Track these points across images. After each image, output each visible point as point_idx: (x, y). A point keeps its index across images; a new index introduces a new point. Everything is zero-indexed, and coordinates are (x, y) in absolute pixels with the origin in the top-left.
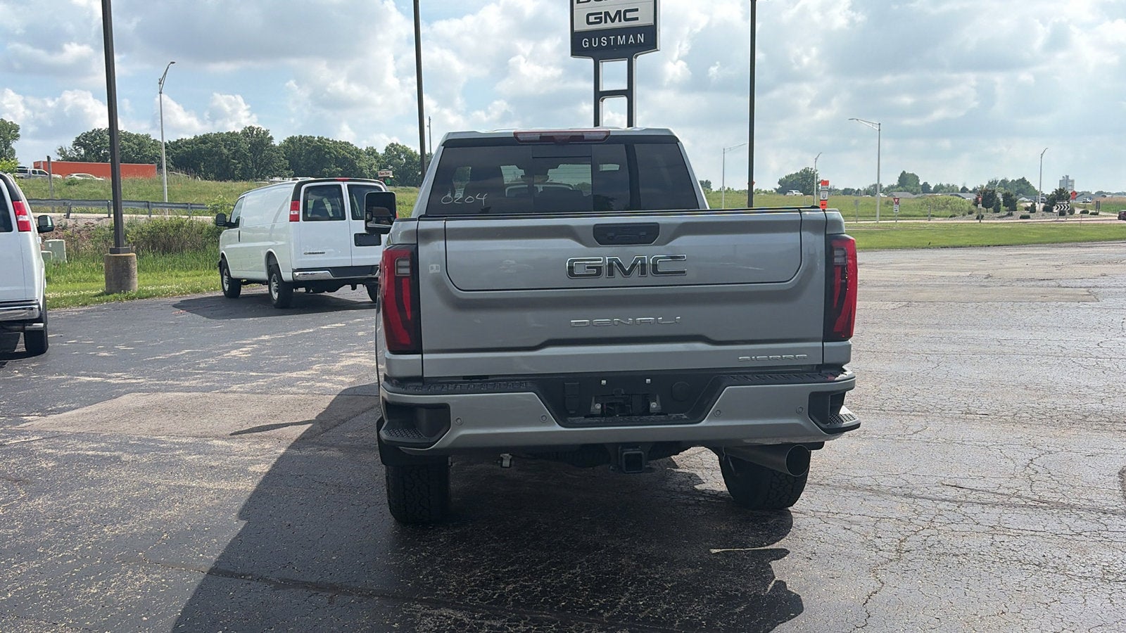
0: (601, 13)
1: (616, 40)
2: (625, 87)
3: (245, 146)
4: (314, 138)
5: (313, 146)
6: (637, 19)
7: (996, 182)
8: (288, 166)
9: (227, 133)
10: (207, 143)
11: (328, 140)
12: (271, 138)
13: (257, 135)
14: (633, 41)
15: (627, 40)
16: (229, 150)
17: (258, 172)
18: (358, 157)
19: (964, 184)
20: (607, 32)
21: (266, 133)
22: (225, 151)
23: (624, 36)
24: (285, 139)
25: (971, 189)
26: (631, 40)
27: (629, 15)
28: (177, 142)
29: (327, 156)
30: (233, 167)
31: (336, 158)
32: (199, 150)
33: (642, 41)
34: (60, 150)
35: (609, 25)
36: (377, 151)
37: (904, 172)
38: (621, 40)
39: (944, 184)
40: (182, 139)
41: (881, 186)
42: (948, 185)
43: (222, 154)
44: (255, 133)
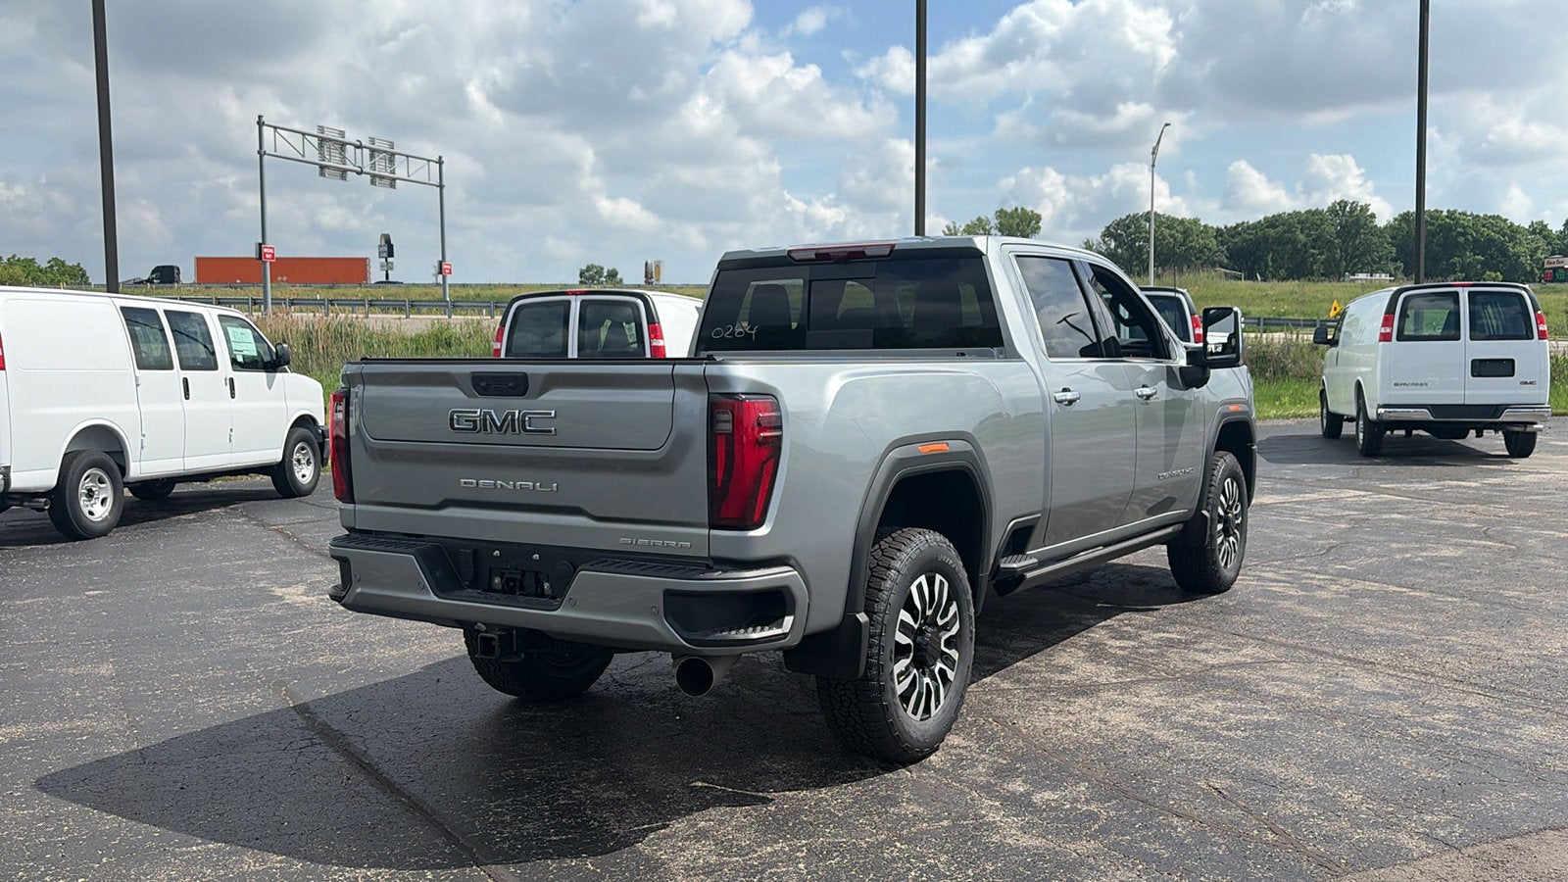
3: (1330, 230)
4: (1442, 212)
5: (1439, 225)
8: (1394, 255)
9: (1306, 212)
10: (1278, 226)
11: (1465, 214)
12: (1373, 216)
13: (1351, 212)
16: (1308, 235)
17: (1347, 266)
18: (1512, 239)
21: (1365, 209)
22: (1302, 237)
24: (1396, 216)
28: (1235, 227)
29: (1461, 239)
30: (1312, 259)
31: (1476, 241)
32: (1265, 238)
34: (1085, 244)
36: (1549, 227)
40: (1243, 223)
43: (1295, 241)
44: (1348, 209)
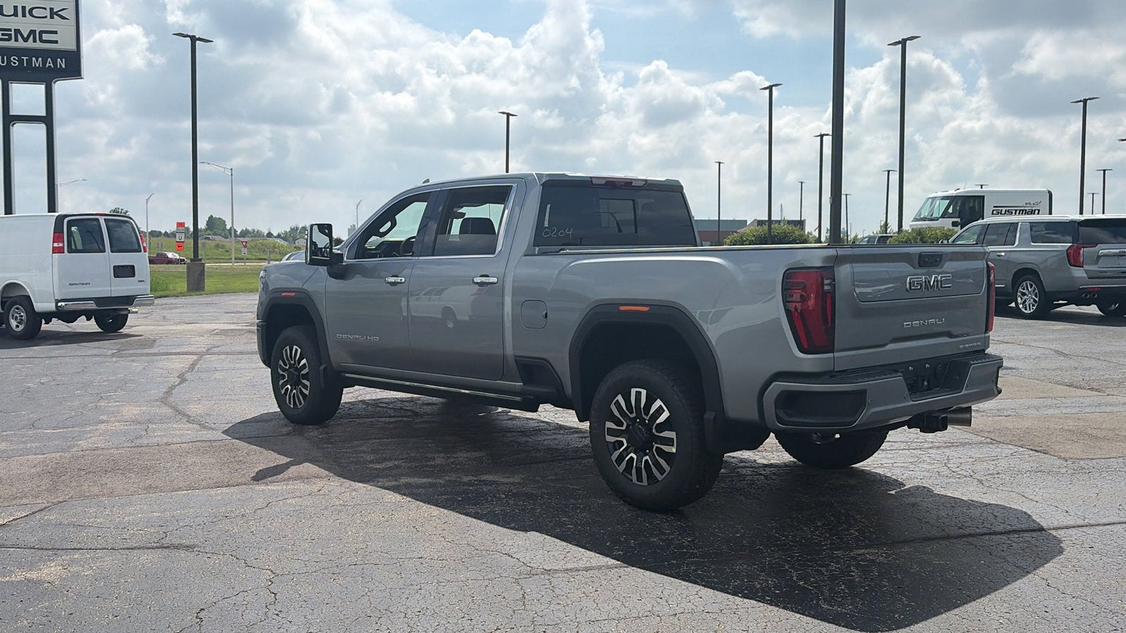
0: (10, 30)
1: (29, 61)
2: (43, 113)
6: (56, 42)
7: (297, 229)
14: (51, 65)
15: (44, 62)
19: (270, 229)
20: (19, 52)
23: (40, 59)
25: (275, 234)
26: (49, 63)
27: (45, 37)
33: (64, 66)
35: (21, 44)
37: (212, 216)
38: (37, 62)
39: (250, 229)
41: (235, 231)
42: (254, 230)
